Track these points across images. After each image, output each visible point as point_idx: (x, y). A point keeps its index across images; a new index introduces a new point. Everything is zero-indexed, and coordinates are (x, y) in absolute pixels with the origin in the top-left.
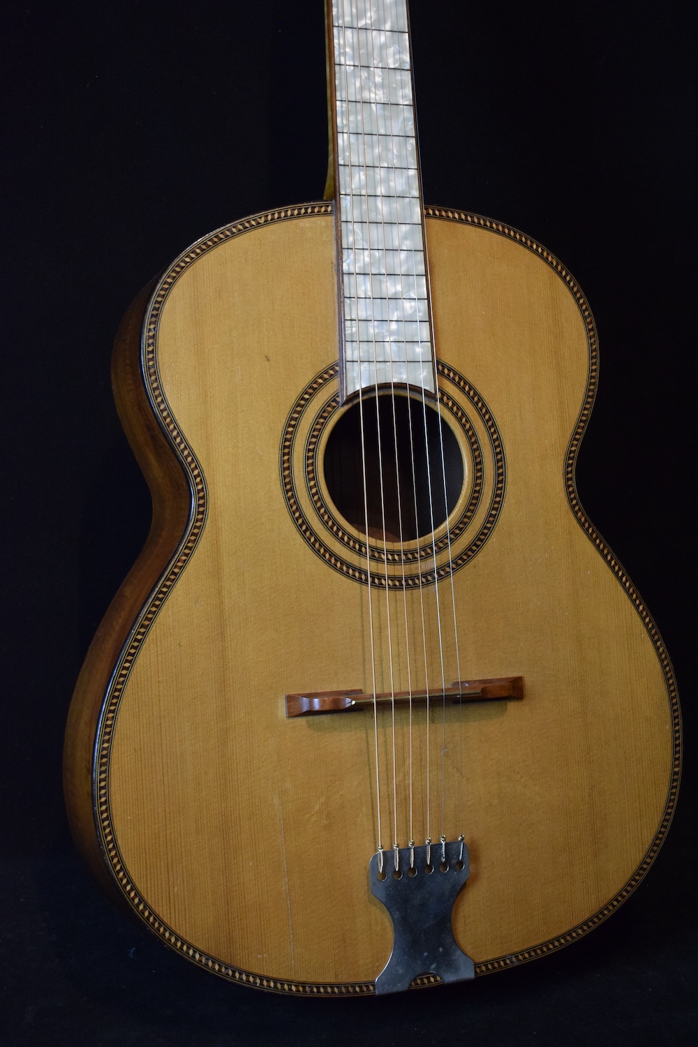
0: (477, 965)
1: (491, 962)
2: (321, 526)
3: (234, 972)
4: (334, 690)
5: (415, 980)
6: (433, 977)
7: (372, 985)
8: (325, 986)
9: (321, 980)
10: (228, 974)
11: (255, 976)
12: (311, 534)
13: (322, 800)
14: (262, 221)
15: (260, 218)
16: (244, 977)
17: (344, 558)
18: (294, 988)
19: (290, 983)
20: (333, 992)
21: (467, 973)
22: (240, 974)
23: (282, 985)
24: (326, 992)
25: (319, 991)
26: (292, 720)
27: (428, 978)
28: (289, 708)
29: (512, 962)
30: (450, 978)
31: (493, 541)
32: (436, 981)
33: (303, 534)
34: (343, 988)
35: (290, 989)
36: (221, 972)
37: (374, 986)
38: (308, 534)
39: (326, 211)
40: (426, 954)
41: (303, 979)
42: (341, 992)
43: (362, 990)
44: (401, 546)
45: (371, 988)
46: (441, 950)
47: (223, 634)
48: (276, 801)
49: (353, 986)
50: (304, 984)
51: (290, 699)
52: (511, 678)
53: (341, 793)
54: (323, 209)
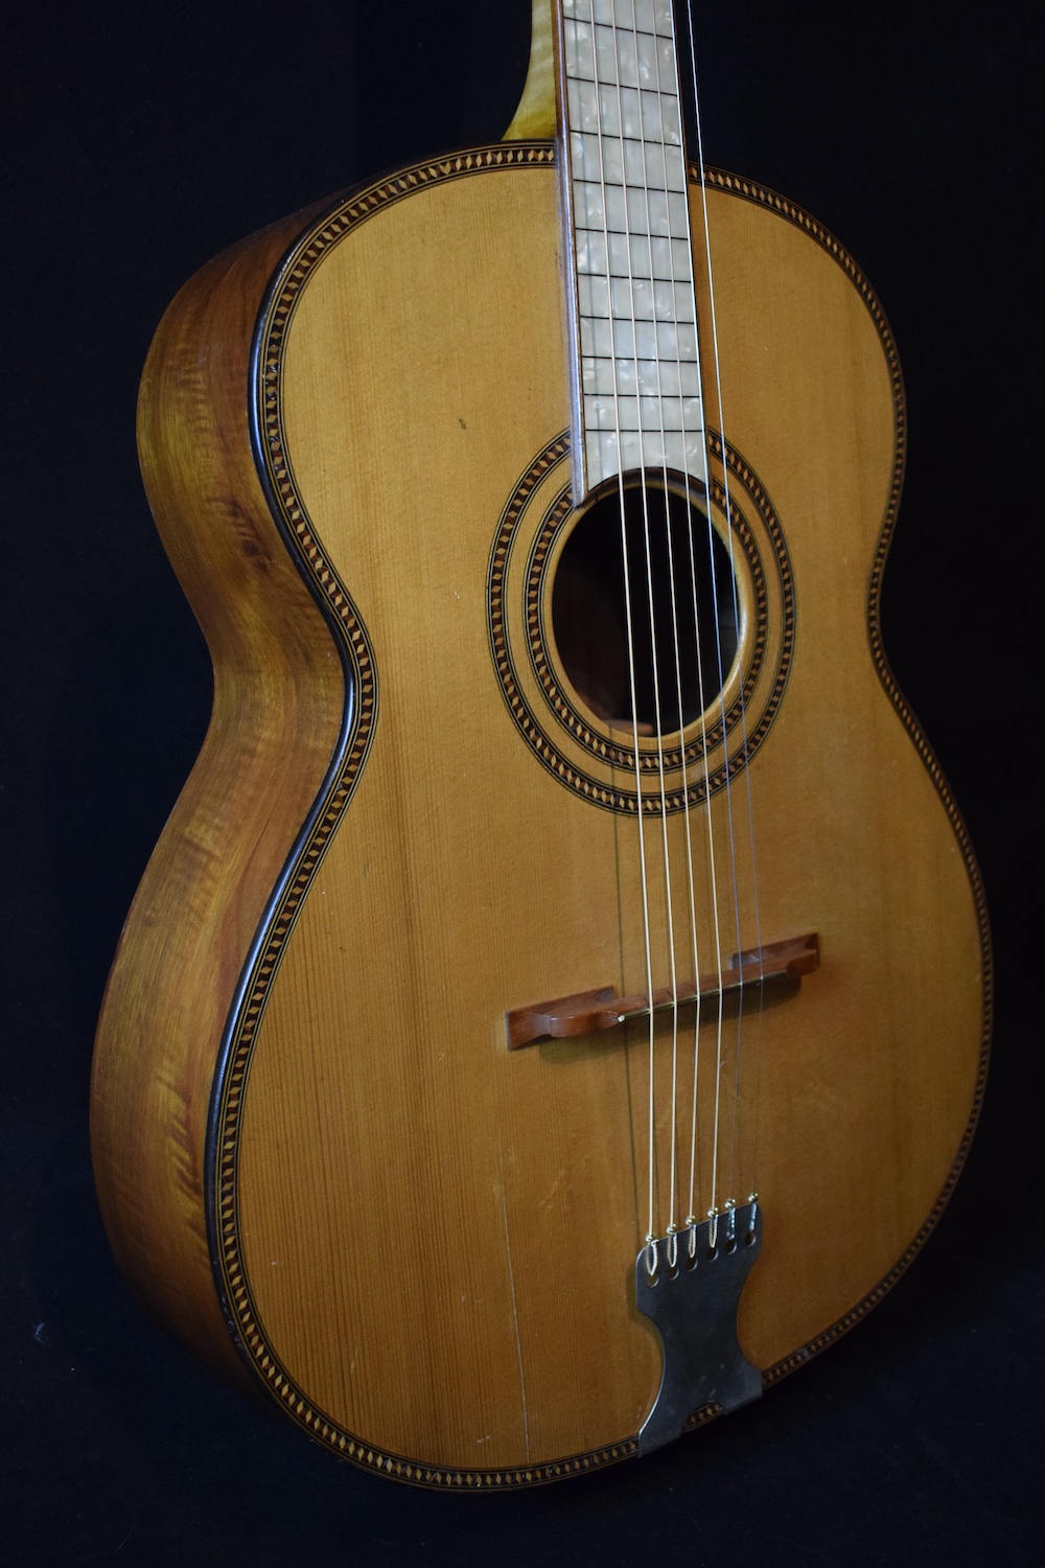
0: (764, 1375)
1: (779, 1365)
2: (551, 718)
3: (444, 1476)
4: (575, 992)
5: (689, 1420)
6: (710, 1407)
7: (633, 1442)
8: (570, 1460)
9: (565, 1453)
10: (435, 1481)
11: (473, 1473)
12: (536, 733)
13: (562, 1173)
14: (446, 169)
15: (444, 164)
16: (459, 1480)
17: (585, 770)
18: (529, 1476)
19: (522, 1469)
20: (583, 1467)
21: (753, 1390)
22: (453, 1476)
23: (513, 1475)
24: (573, 1469)
25: (563, 1471)
26: (514, 1053)
27: (705, 1411)
28: (512, 1032)
29: (803, 1358)
30: (733, 1403)
31: (780, 723)
32: (714, 1412)
33: (525, 734)
34: (595, 1457)
35: (524, 1480)
36: (426, 1480)
37: (636, 1443)
38: (532, 733)
39: (545, 159)
40: (703, 1378)
41: (541, 1459)
42: (592, 1464)
43: (620, 1454)
44: (660, 742)
45: (633, 1446)
46: (722, 1366)
47: (409, 923)
48: (497, 1189)
49: (608, 1449)
50: (542, 1467)
51: (514, 1018)
52: (806, 936)
53: (586, 1157)
54: (541, 156)
